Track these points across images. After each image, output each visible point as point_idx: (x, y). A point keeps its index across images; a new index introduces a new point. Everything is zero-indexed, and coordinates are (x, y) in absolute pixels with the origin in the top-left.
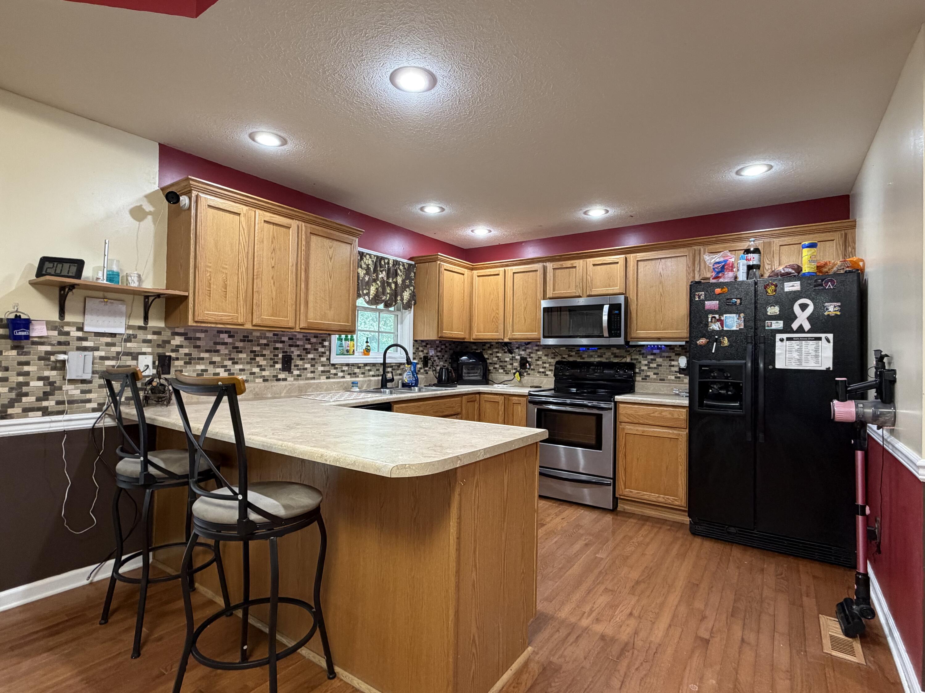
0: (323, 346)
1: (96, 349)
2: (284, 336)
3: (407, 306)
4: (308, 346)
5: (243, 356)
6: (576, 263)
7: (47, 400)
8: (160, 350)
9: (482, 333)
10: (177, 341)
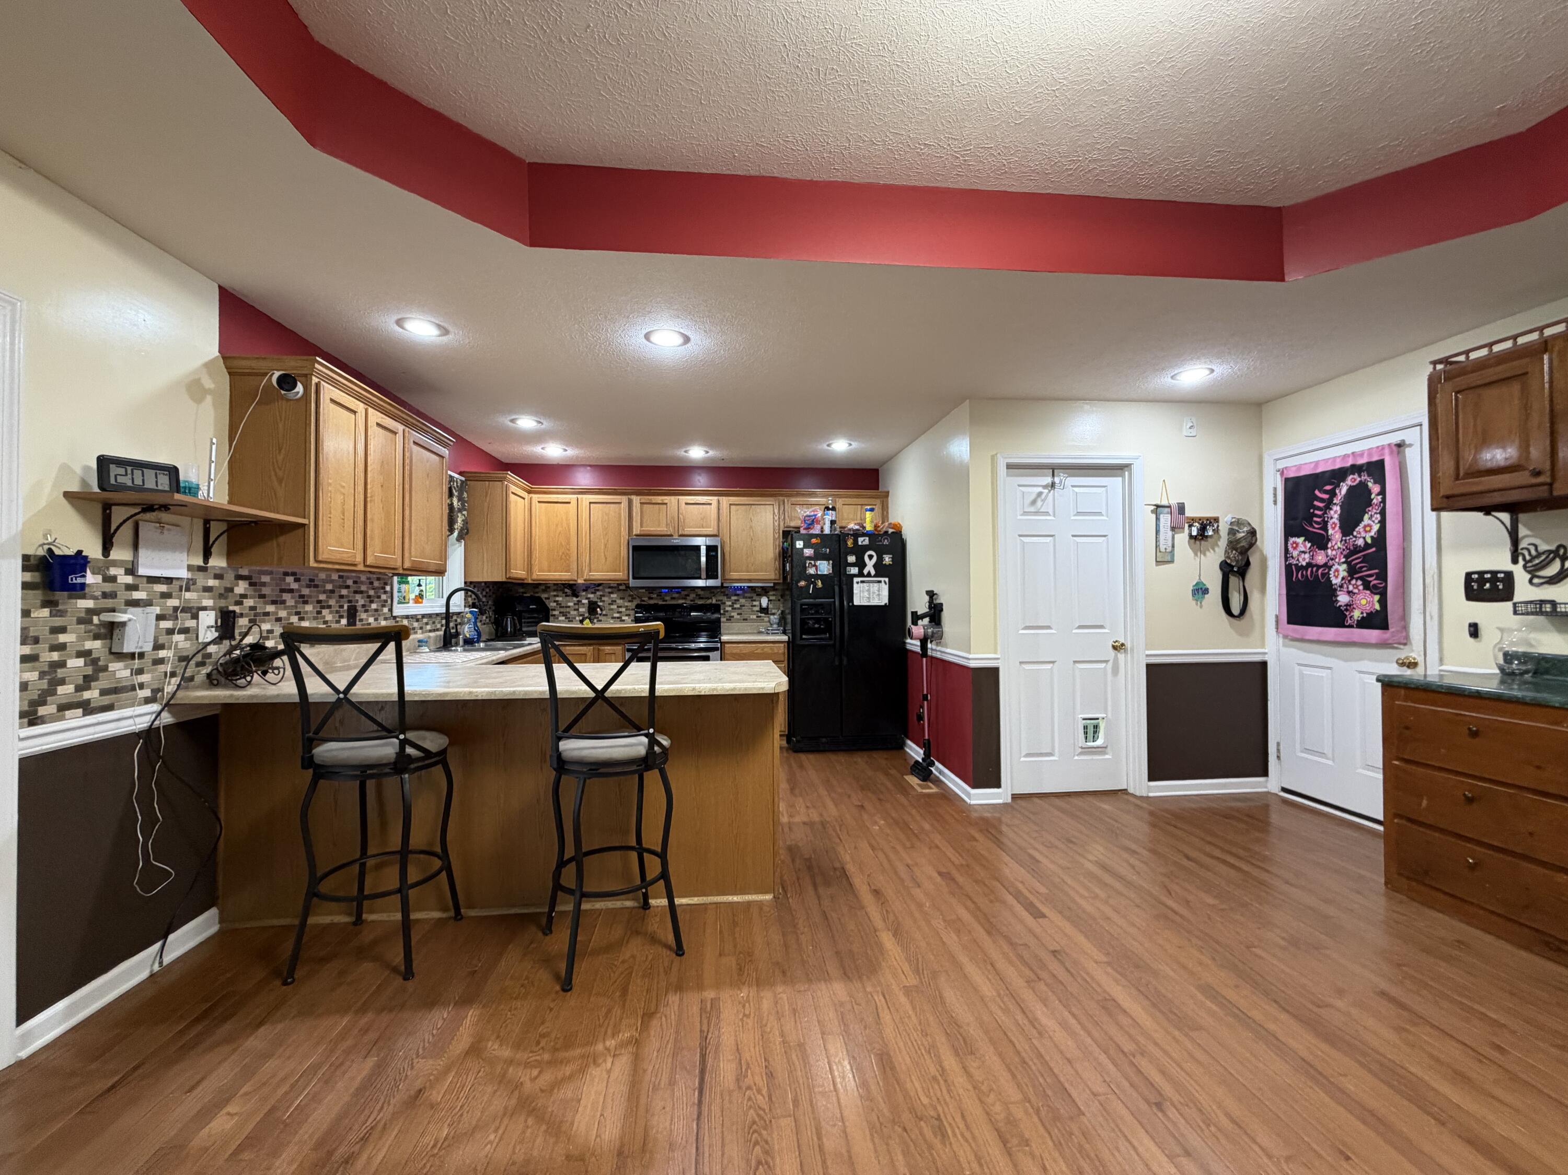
0: (385, 592)
1: (148, 603)
2: (348, 578)
3: (457, 538)
4: (372, 593)
5: (309, 608)
6: (666, 499)
7: (88, 688)
8: (223, 603)
9: (544, 572)
10: (241, 588)
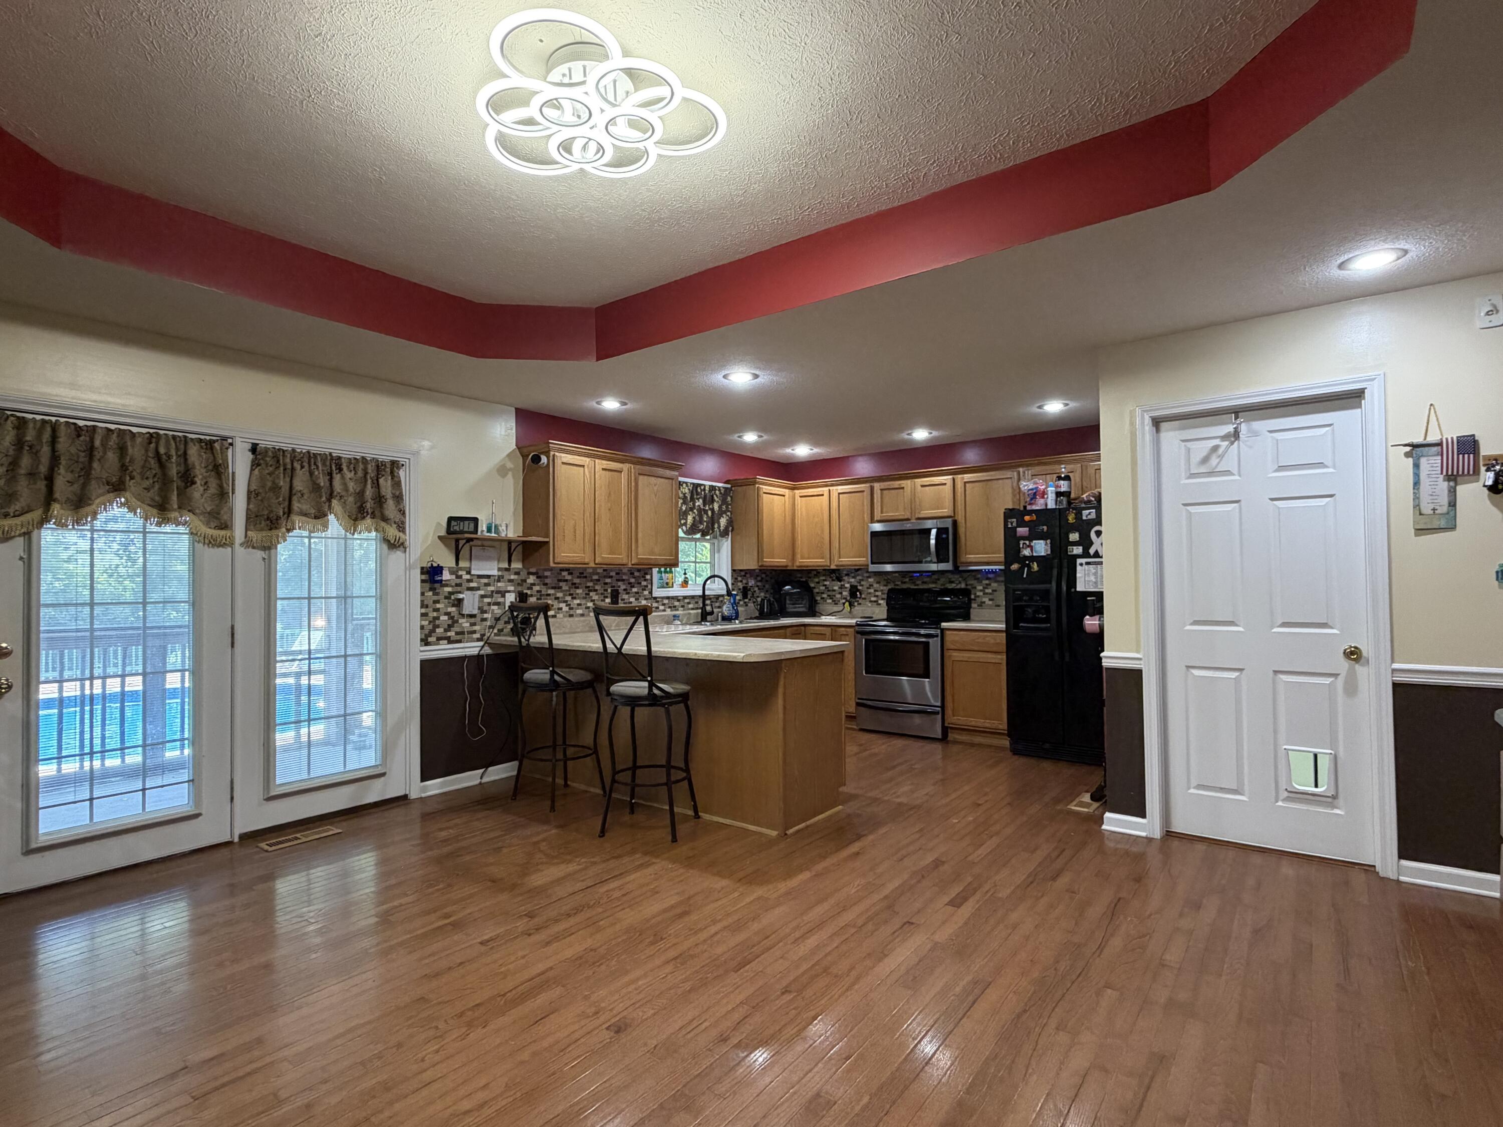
0: (646, 580)
1: (478, 589)
2: (612, 571)
3: (724, 534)
4: (632, 580)
5: (579, 591)
6: (904, 483)
7: (450, 631)
8: (520, 589)
9: (806, 559)
10: (531, 579)
